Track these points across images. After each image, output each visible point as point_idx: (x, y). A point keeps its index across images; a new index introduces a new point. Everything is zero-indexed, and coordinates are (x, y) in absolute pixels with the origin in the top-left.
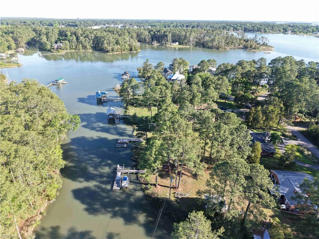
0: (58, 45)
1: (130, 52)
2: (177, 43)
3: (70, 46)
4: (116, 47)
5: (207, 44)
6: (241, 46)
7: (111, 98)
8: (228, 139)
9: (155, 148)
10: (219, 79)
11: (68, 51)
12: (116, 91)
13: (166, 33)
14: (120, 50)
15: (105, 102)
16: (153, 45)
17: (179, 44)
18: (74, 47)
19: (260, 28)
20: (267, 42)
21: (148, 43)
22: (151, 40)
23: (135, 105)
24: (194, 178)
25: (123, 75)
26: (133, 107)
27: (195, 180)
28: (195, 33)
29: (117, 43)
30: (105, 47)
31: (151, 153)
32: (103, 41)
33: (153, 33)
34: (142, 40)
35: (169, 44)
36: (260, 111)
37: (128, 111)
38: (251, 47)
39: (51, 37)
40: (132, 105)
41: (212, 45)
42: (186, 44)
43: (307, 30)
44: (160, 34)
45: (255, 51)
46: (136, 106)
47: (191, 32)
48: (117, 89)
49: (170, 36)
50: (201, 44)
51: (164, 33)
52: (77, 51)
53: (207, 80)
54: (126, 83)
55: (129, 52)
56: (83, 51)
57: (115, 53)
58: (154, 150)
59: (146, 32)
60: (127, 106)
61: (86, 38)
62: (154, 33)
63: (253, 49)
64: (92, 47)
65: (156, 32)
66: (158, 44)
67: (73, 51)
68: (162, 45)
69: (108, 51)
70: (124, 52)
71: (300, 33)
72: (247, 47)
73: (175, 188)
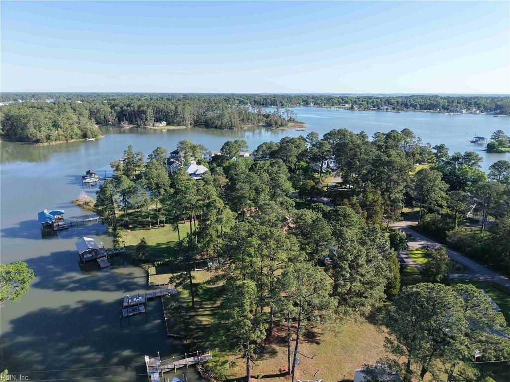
1: (84, 140)
2: (164, 123)
4: (54, 133)
5: (213, 123)
6: (261, 124)
7: (75, 220)
8: (362, 253)
9: (249, 298)
10: (272, 165)
12: (79, 206)
13: (142, 109)
14: (63, 137)
15: (62, 229)
16: (121, 127)
17: (167, 125)
19: (274, 100)
20: (294, 117)
21: (113, 125)
22: (116, 120)
23: (131, 226)
24: (312, 342)
25: (84, 177)
26: (129, 231)
27: (315, 345)
28: (190, 106)
29: (56, 125)
30: (31, 134)
31: (243, 311)
32: (26, 124)
33: (119, 108)
34: (100, 121)
35: (151, 124)
36: (358, 204)
37: (120, 240)
38: (276, 124)
40: (126, 226)
41: (221, 123)
42: (179, 124)
43: (333, 102)
44: (132, 109)
45: (283, 129)
46: (134, 229)
47: (184, 105)
48: (82, 203)
49: (150, 112)
50: (204, 124)
51: (139, 108)
53: (256, 167)
54: (111, 185)
55: (80, 140)
57: (54, 143)
58: (247, 302)
59: (105, 108)
60: (114, 229)
62: (121, 108)
63: (280, 126)
64: (2, 135)
65: (125, 108)
66: (132, 126)
68: (139, 126)
69: (38, 141)
70: (72, 141)
71: (325, 105)
72: (270, 124)
73: (288, 373)
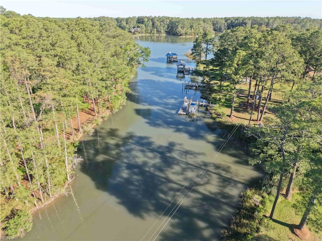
0: (135, 30)
3: (146, 31)
4: (190, 30)
11: (144, 35)
12: (187, 56)
13: (245, 21)
14: (193, 34)
15: (175, 61)
18: (149, 32)
30: (179, 31)
33: (230, 21)
34: (216, 29)
39: (130, 22)
44: (238, 22)
52: (152, 35)
56: (157, 35)
57: (188, 36)
59: (222, 20)
60: (198, 63)
61: (162, 23)
62: (232, 21)
64: (166, 31)
65: (234, 21)
67: (148, 35)
69: (181, 35)
73: (256, 121)
